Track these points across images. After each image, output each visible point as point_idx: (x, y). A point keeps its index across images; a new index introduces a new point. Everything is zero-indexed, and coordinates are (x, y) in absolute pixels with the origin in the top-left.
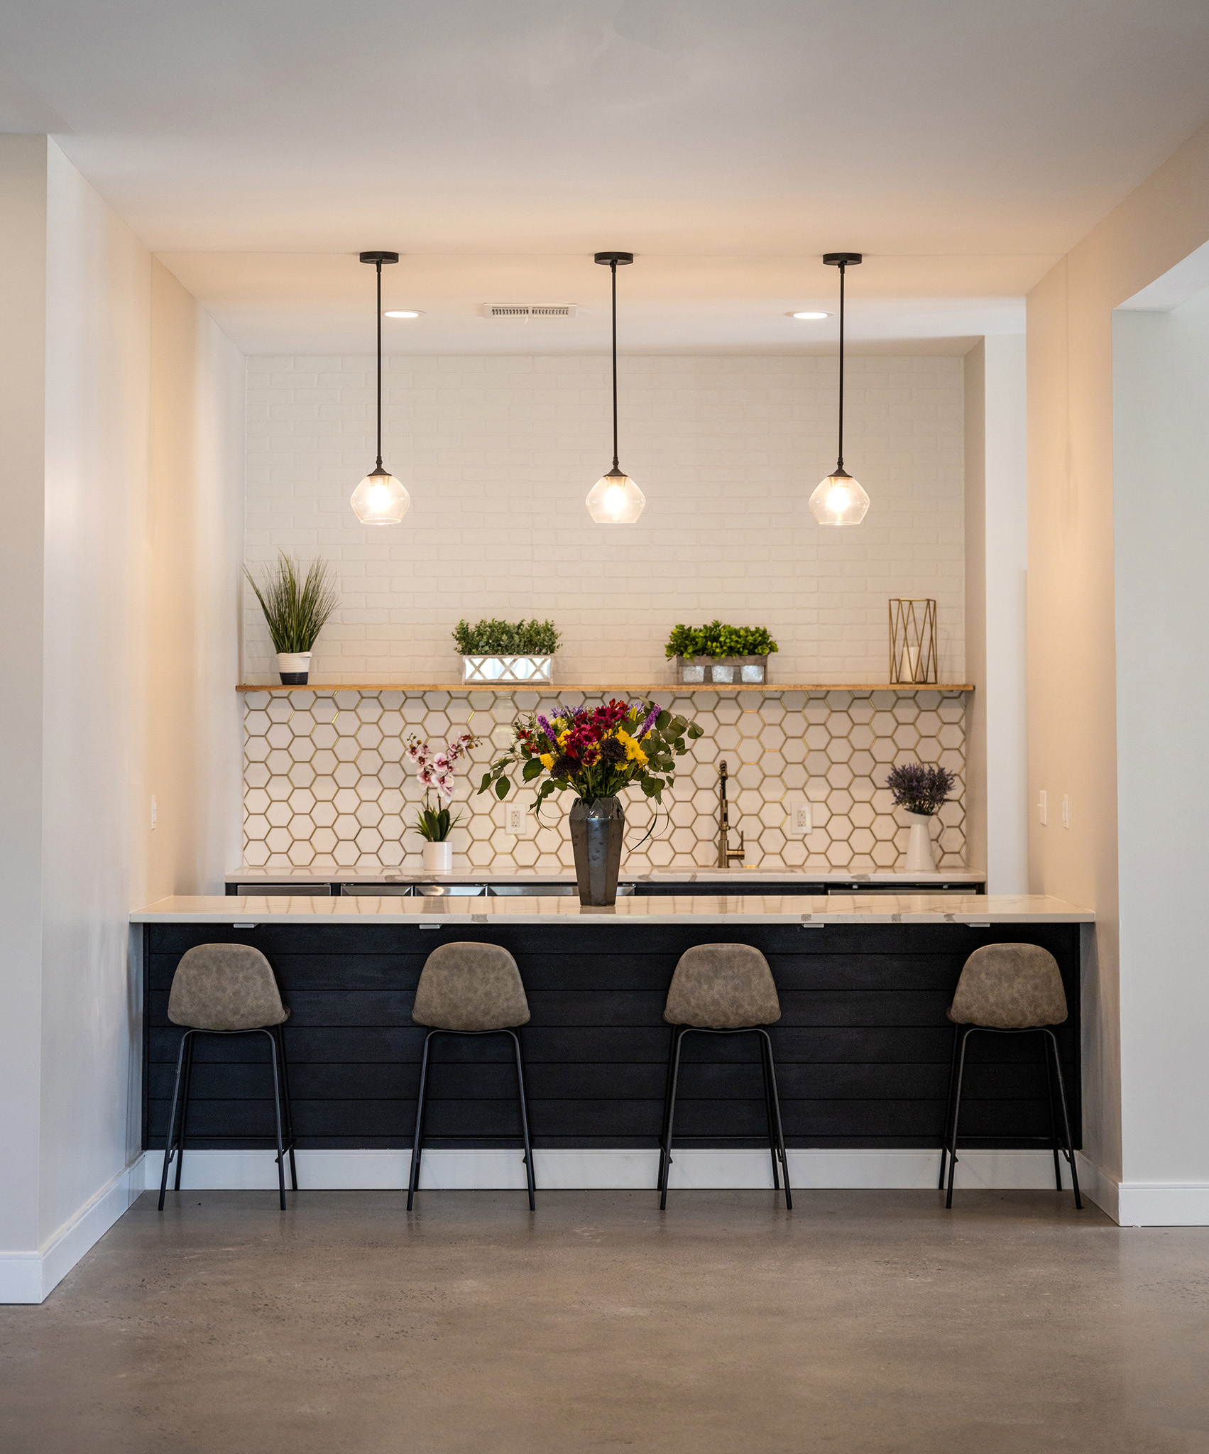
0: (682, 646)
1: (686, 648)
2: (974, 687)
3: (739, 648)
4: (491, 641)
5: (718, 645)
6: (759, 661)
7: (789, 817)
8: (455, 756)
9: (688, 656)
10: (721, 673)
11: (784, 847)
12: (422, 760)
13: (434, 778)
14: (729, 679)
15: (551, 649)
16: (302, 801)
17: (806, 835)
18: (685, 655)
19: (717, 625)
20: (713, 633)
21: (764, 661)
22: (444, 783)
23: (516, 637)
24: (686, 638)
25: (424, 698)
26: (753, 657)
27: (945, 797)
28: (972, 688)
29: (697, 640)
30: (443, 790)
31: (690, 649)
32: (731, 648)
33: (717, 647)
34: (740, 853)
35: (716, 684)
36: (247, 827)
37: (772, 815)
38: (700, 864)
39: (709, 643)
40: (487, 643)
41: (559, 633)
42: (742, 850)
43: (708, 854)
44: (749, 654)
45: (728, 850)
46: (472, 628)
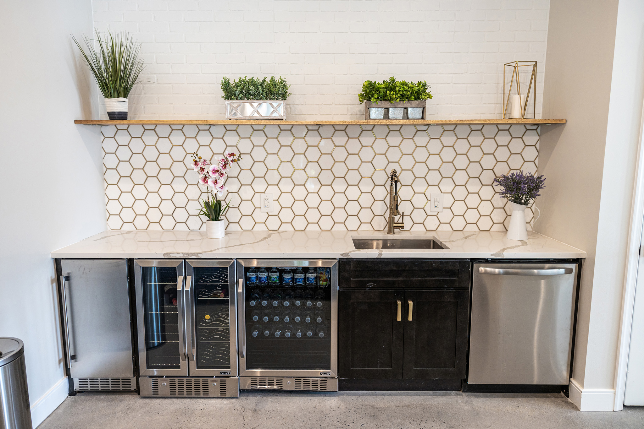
0: (370, 94)
1: (373, 95)
2: (566, 121)
3: (408, 95)
4: (244, 91)
5: (395, 93)
6: (421, 104)
7: (429, 201)
8: (225, 166)
9: (375, 100)
10: (396, 113)
11: (425, 219)
12: (202, 169)
13: (210, 181)
14: (401, 116)
15: (284, 96)
16: (140, 192)
17: (439, 212)
18: (372, 100)
19: (393, 80)
20: (391, 86)
21: (424, 104)
22: (216, 184)
23: (260, 89)
24: (372, 89)
25: (210, 130)
26: (417, 102)
27: (538, 194)
28: (564, 122)
29: (380, 90)
30: (216, 189)
31: (376, 96)
32: (402, 96)
33: (393, 94)
34: (401, 225)
35: (391, 119)
36: (108, 207)
37: (419, 201)
38: (375, 229)
39: (388, 92)
40: (241, 92)
41: (289, 85)
42: (403, 223)
43: (381, 223)
44: (415, 99)
45: (394, 223)
46: (232, 82)
